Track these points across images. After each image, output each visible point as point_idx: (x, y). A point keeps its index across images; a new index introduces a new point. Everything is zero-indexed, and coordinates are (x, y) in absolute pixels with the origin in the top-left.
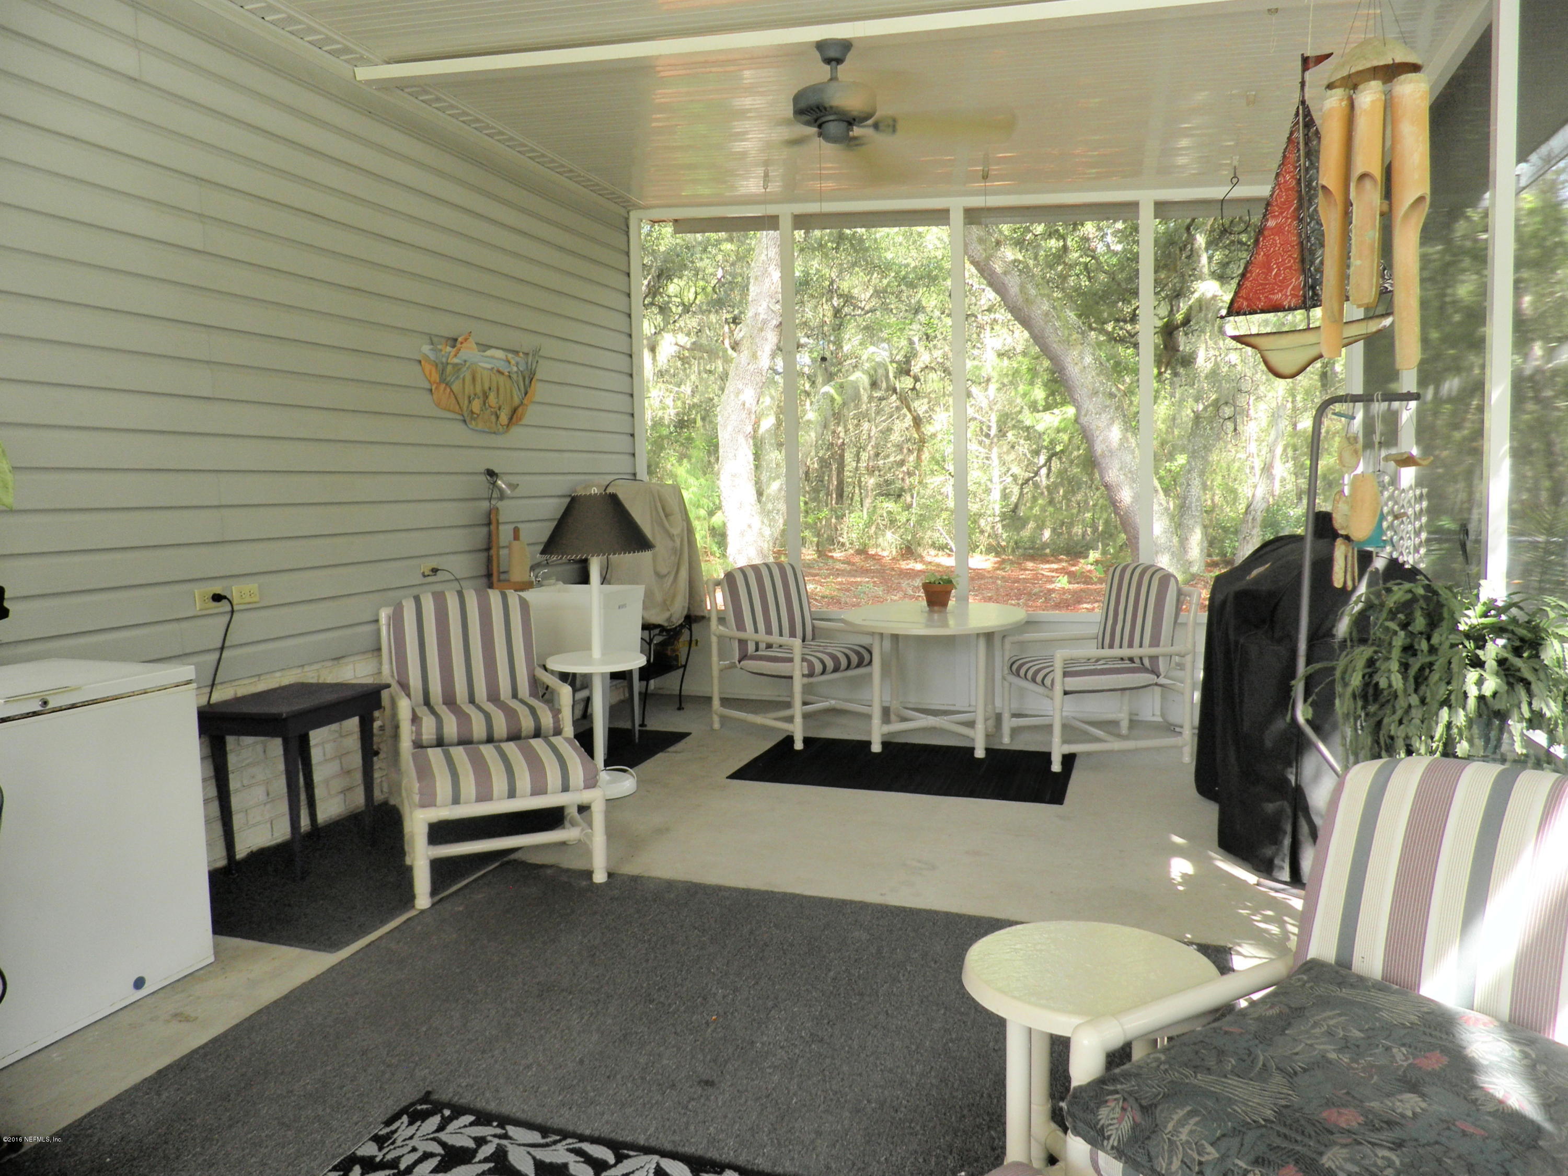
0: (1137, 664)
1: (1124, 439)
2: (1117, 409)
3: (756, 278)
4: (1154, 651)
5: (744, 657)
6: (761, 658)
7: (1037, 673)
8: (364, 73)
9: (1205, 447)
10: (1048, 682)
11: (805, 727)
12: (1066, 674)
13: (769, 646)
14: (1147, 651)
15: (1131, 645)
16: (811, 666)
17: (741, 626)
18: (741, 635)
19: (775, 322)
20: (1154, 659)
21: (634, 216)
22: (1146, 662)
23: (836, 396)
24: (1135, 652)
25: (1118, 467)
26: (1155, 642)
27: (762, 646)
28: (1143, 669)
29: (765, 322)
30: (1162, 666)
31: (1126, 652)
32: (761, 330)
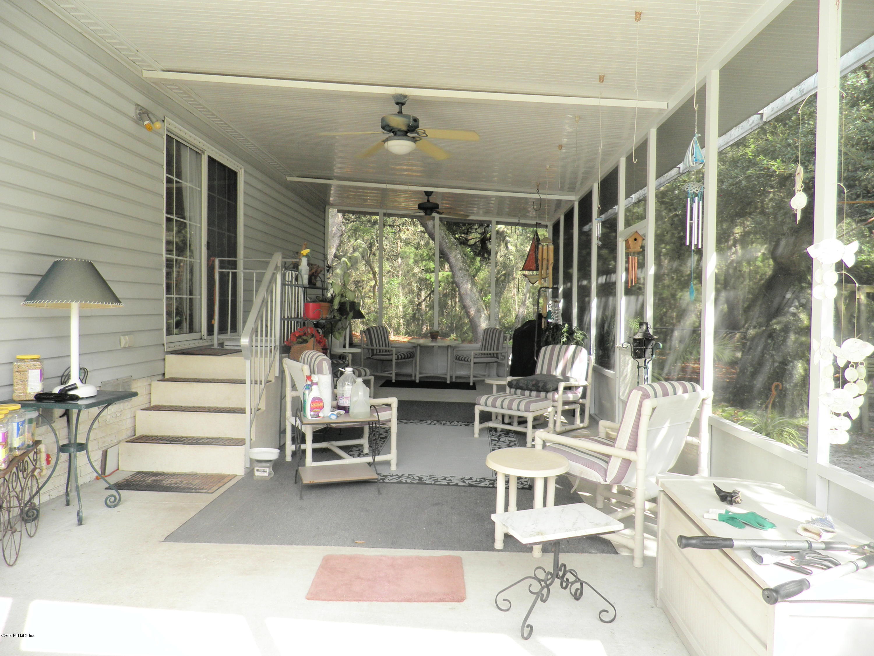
0: (492, 356)
1: (472, 288)
2: (469, 276)
3: (332, 216)
4: (497, 352)
5: (373, 355)
6: (378, 355)
7: (465, 358)
8: (289, 179)
9: (500, 292)
10: (469, 360)
11: (396, 377)
12: (474, 358)
13: (386, 351)
14: (495, 351)
15: (490, 350)
16: (398, 357)
17: (372, 345)
18: (372, 348)
19: (339, 234)
20: (497, 354)
21: (327, 207)
22: (495, 355)
23: (348, 263)
24: (492, 352)
25: (469, 298)
26: (497, 349)
27: (381, 351)
28: (494, 357)
29: (335, 234)
30: (499, 356)
31: (489, 352)
32: (333, 237)
